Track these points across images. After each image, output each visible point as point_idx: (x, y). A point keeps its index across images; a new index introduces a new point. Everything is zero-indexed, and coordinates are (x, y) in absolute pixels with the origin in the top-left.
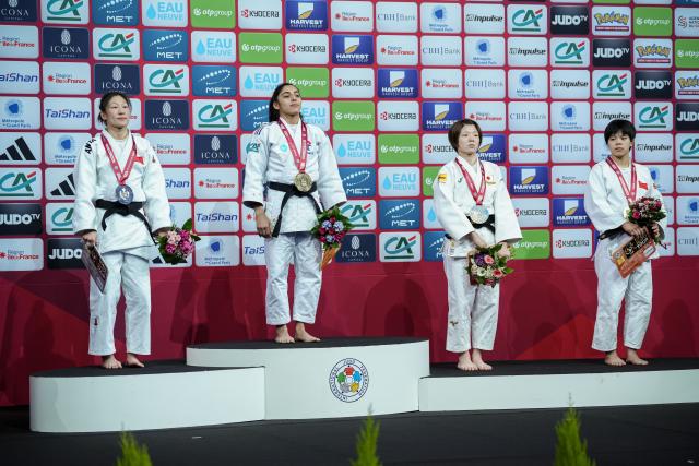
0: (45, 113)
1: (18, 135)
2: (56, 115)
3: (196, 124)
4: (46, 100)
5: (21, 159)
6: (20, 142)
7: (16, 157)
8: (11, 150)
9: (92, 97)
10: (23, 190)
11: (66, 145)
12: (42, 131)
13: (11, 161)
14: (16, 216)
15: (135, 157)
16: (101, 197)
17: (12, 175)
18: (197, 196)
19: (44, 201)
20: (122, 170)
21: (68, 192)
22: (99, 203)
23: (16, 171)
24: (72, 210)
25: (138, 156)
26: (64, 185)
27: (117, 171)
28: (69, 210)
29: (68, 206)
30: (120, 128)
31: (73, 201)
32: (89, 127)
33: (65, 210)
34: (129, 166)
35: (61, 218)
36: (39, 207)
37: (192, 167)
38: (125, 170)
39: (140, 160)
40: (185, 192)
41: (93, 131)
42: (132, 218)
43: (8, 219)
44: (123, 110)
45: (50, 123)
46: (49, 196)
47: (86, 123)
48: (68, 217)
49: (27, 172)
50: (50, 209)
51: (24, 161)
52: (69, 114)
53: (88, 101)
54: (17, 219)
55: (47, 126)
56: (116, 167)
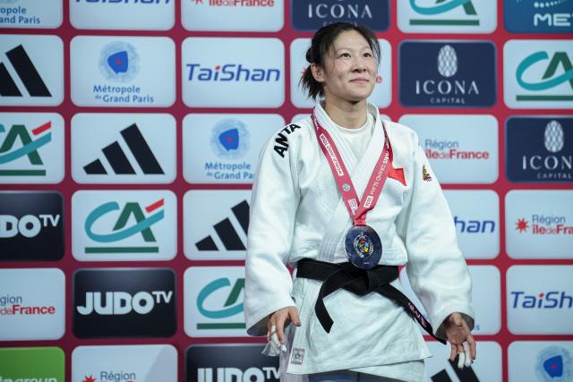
0: (186, 71)
1: (126, 120)
2: (208, 75)
3: (512, 95)
4: (188, 44)
5: (132, 171)
6: (132, 134)
7: (122, 166)
8: (112, 152)
9: (286, 36)
10: (137, 240)
11: (230, 140)
12: (179, 110)
13: (111, 177)
14: (120, 295)
15: (388, 169)
16: (312, 254)
17: (114, 206)
18: (512, 252)
19: (181, 262)
20: (360, 192)
21: (233, 242)
22: (305, 268)
23: (122, 198)
24: (240, 284)
25: (395, 165)
26: (224, 228)
27: (348, 195)
28: (233, 283)
29: (233, 274)
30: (354, 102)
31: (241, 263)
32: (278, 101)
33: (224, 282)
34: (375, 186)
35: (217, 300)
36: (169, 276)
37: (501, 188)
38: (367, 193)
39: (399, 174)
40: (487, 244)
41: (288, 111)
42: (377, 301)
43: (103, 304)
44: (363, 63)
45: (195, 93)
46: (192, 252)
47: (272, 93)
48: (233, 298)
49: (144, 199)
50: (194, 280)
51: (140, 177)
52: (237, 73)
53: (278, 44)
54: (123, 303)
55: (189, 100)
56: (346, 187)
